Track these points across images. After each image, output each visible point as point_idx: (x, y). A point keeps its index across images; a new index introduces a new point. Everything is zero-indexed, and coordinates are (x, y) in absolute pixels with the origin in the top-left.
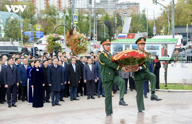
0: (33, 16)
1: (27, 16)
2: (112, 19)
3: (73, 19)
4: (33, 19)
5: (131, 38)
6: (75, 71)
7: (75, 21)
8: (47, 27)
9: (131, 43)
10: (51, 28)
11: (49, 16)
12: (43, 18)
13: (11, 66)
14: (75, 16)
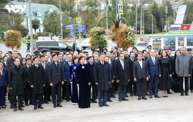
0: (73, 8)
1: (67, 8)
2: (161, 8)
3: (118, 10)
4: (73, 11)
5: (185, 29)
6: (123, 68)
7: (120, 12)
8: (88, 20)
9: (185, 36)
10: (92, 21)
11: (90, 8)
12: (84, 10)
13: (56, 63)
14: (120, 6)
